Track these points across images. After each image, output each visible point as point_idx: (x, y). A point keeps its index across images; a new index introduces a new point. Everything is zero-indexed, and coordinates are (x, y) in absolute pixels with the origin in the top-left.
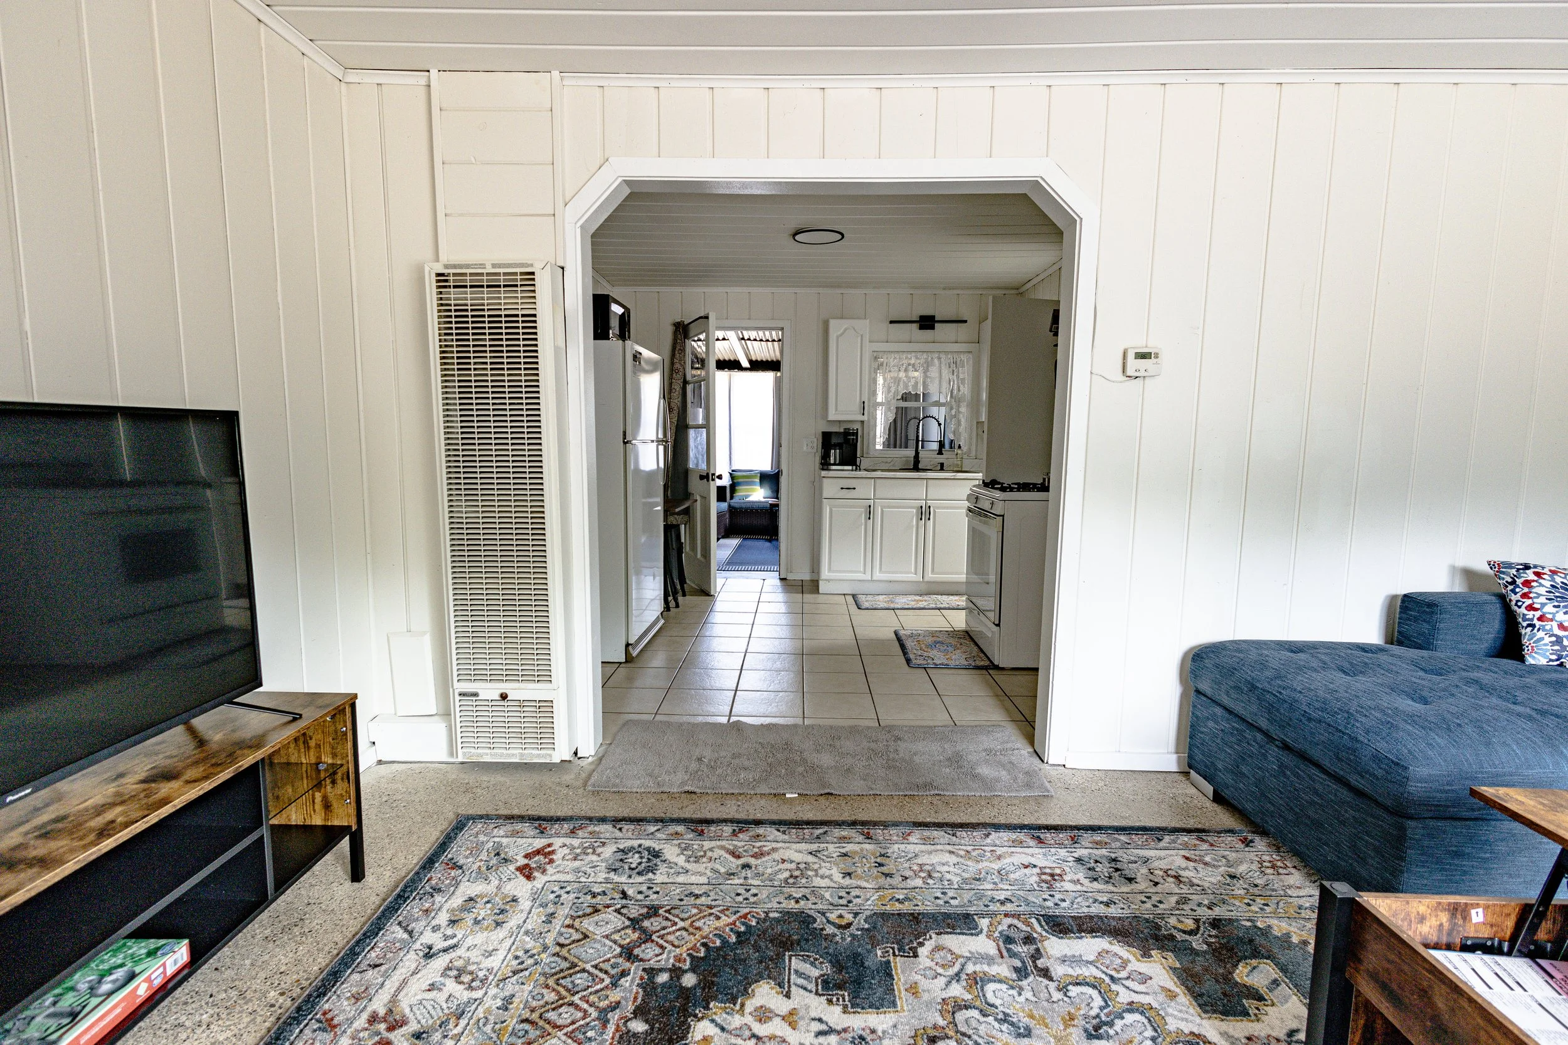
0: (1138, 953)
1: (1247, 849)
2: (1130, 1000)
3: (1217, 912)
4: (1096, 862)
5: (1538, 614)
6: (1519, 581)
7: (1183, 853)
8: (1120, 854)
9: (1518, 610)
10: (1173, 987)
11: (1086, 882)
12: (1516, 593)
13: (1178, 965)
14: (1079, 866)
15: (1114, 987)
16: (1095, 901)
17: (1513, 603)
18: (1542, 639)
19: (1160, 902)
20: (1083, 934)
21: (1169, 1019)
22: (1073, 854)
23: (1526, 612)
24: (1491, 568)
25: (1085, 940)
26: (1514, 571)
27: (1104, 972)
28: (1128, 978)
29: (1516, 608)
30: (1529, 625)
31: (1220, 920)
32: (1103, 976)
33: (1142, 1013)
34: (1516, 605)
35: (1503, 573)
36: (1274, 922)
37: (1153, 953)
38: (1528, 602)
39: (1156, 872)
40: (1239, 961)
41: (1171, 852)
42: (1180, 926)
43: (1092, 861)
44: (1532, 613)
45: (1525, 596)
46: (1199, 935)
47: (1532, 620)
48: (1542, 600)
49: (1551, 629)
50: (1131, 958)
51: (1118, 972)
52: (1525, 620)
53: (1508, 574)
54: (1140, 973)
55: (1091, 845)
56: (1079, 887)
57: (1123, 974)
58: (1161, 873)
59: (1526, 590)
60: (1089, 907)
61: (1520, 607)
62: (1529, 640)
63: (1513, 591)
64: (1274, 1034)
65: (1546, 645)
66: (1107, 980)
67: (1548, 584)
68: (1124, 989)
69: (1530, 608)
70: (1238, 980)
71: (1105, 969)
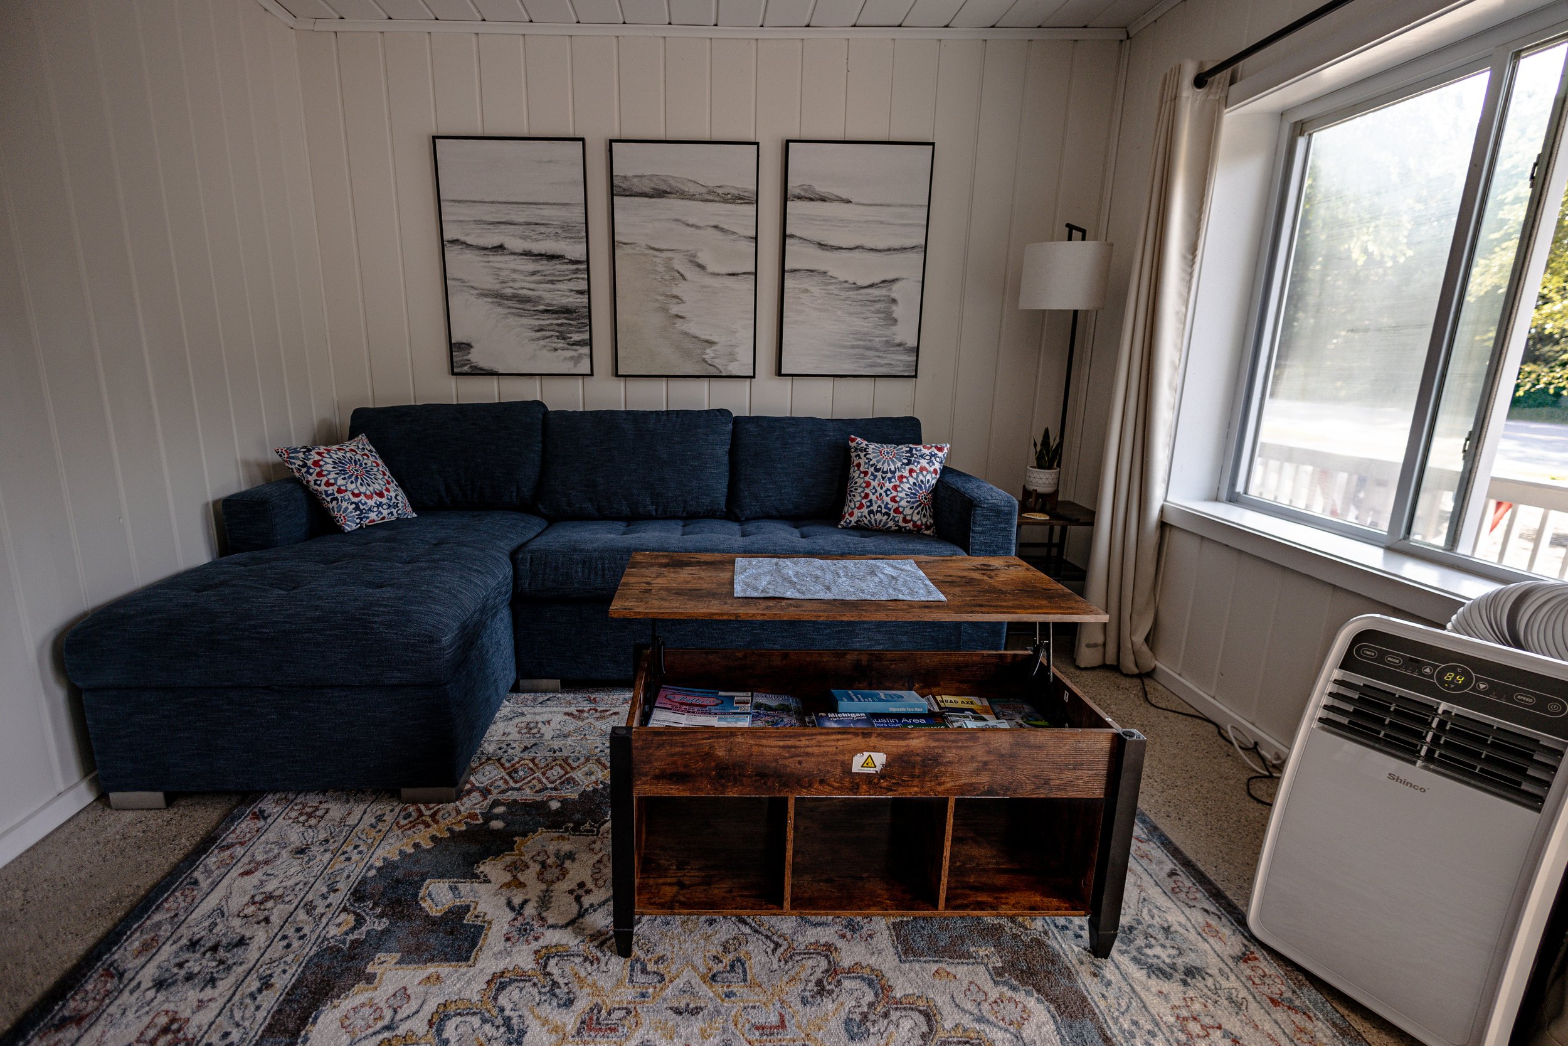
0: (362, 985)
1: (269, 821)
2: (426, 1022)
3: (343, 886)
4: (180, 965)
5: (335, 488)
6: (309, 463)
7: (234, 873)
8: (186, 933)
9: (319, 489)
10: (426, 973)
11: (209, 993)
12: (311, 474)
13: (398, 955)
14: (173, 989)
15: (401, 1030)
16: (253, 996)
17: (312, 483)
18: (347, 508)
19: (298, 930)
20: (303, 1033)
21: (467, 994)
22: (143, 987)
23: (326, 489)
24: (280, 456)
25: (312, 1036)
26: (301, 455)
27: (375, 1033)
28: (395, 1011)
29: (316, 487)
30: (332, 500)
31: (356, 891)
32: (381, 1037)
33: (448, 1017)
34: (315, 484)
35: (293, 458)
36: (381, 853)
37: (370, 969)
38: (324, 479)
39: (246, 912)
40: (417, 903)
41: (225, 882)
42: (345, 928)
43: (175, 970)
44: (331, 488)
45: (320, 474)
46: (367, 918)
47: (333, 494)
48: (332, 475)
49: (349, 499)
50: (368, 995)
51: (381, 1018)
52: (327, 495)
53: (297, 458)
54: (394, 995)
55: (143, 959)
56: (214, 1008)
57: (388, 1014)
58: (253, 908)
59: (318, 470)
60: (258, 1008)
61: (320, 485)
62: (338, 512)
63: (308, 472)
64: (509, 919)
65: (351, 512)
66: (387, 1034)
67: (330, 461)
68: (409, 1022)
69: (328, 484)
70: (438, 914)
71: (371, 1031)
